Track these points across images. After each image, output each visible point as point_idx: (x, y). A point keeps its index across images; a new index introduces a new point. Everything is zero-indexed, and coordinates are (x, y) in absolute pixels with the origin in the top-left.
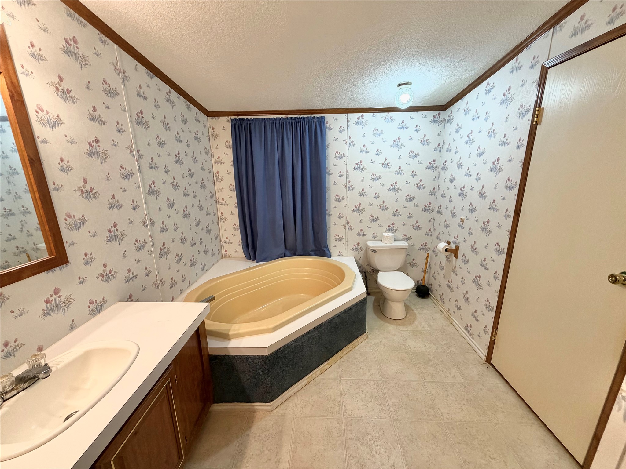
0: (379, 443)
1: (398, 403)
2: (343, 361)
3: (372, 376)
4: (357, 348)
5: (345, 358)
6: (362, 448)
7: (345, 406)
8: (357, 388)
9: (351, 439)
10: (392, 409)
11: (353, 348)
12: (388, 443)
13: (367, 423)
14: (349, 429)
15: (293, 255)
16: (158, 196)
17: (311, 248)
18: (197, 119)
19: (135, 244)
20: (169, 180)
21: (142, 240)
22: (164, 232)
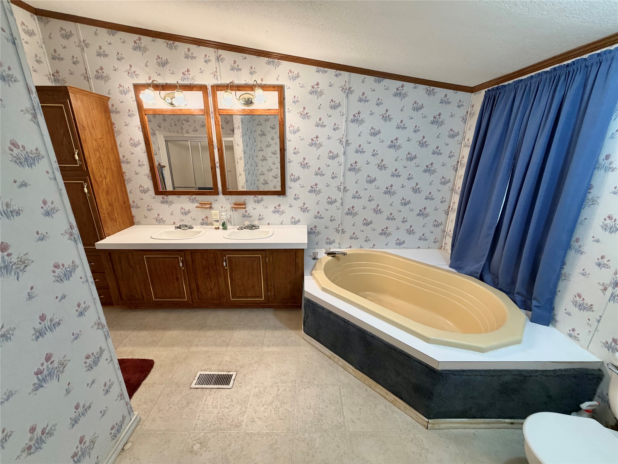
0: (273, 412)
1: (315, 445)
2: (367, 390)
3: (352, 421)
4: (396, 409)
5: (373, 392)
6: (270, 397)
7: (309, 387)
8: (330, 401)
9: (278, 389)
10: (307, 435)
11: (392, 402)
12: (272, 421)
13: (292, 405)
14: (287, 389)
15: (495, 285)
16: (358, 172)
17: (518, 287)
18: (445, 102)
19: (327, 199)
20: (375, 161)
21: (334, 198)
22: (356, 199)
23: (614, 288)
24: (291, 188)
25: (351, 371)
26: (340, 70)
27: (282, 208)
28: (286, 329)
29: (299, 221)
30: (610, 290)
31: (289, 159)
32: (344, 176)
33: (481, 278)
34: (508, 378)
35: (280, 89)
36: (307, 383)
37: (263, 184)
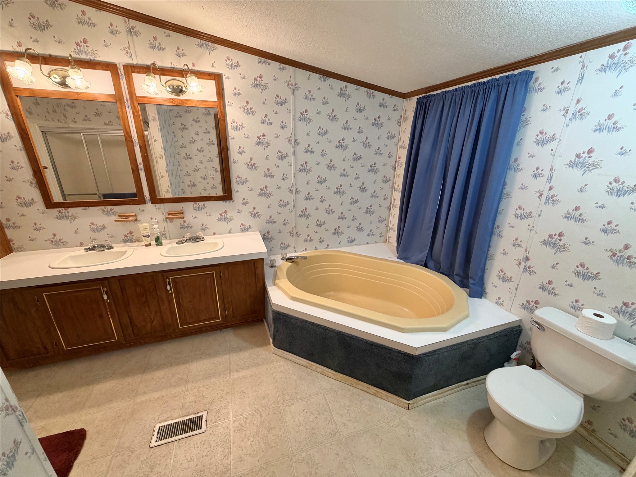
0: (262, 443)
1: (315, 462)
2: (349, 390)
3: (343, 425)
4: (379, 400)
5: (355, 390)
6: (254, 427)
7: (293, 404)
8: (318, 411)
9: (261, 416)
10: (304, 455)
11: (374, 395)
12: (263, 453)
13: (280, 428)
14: (271, 413)
15: (438, 270)
16: (308, 173)
17: (457, 269)
18: (383, 105)
19: (279, 202)
20: (325, 161)
21: (286, 201)
22: (309, 200)
23: (525, 262)
24: (238, 192)
25: (331, 375)
26: (284, 64)
27: (229, 215)
28: (252, 348)
29: (250, 227)
30: (523, 264)
31: (234, 160)
32: (294, 177)
33: (426, 266)
34: (465, 348)
35: (217, 78)
36: (291, 400)
37: (189, 186)
